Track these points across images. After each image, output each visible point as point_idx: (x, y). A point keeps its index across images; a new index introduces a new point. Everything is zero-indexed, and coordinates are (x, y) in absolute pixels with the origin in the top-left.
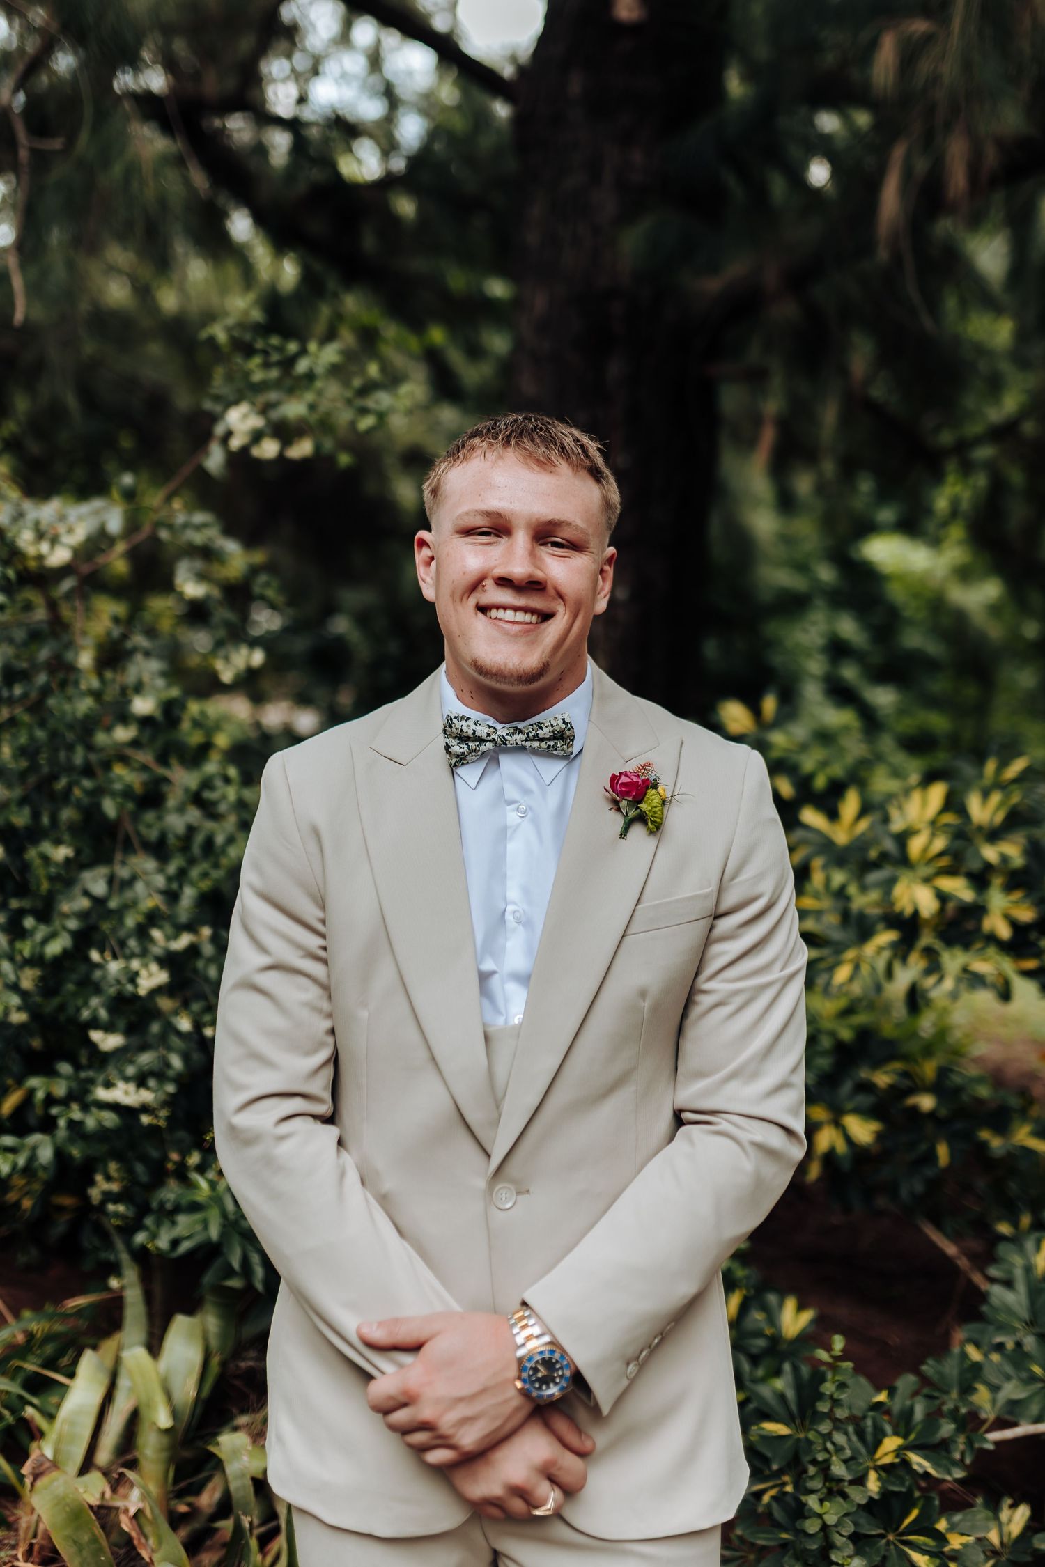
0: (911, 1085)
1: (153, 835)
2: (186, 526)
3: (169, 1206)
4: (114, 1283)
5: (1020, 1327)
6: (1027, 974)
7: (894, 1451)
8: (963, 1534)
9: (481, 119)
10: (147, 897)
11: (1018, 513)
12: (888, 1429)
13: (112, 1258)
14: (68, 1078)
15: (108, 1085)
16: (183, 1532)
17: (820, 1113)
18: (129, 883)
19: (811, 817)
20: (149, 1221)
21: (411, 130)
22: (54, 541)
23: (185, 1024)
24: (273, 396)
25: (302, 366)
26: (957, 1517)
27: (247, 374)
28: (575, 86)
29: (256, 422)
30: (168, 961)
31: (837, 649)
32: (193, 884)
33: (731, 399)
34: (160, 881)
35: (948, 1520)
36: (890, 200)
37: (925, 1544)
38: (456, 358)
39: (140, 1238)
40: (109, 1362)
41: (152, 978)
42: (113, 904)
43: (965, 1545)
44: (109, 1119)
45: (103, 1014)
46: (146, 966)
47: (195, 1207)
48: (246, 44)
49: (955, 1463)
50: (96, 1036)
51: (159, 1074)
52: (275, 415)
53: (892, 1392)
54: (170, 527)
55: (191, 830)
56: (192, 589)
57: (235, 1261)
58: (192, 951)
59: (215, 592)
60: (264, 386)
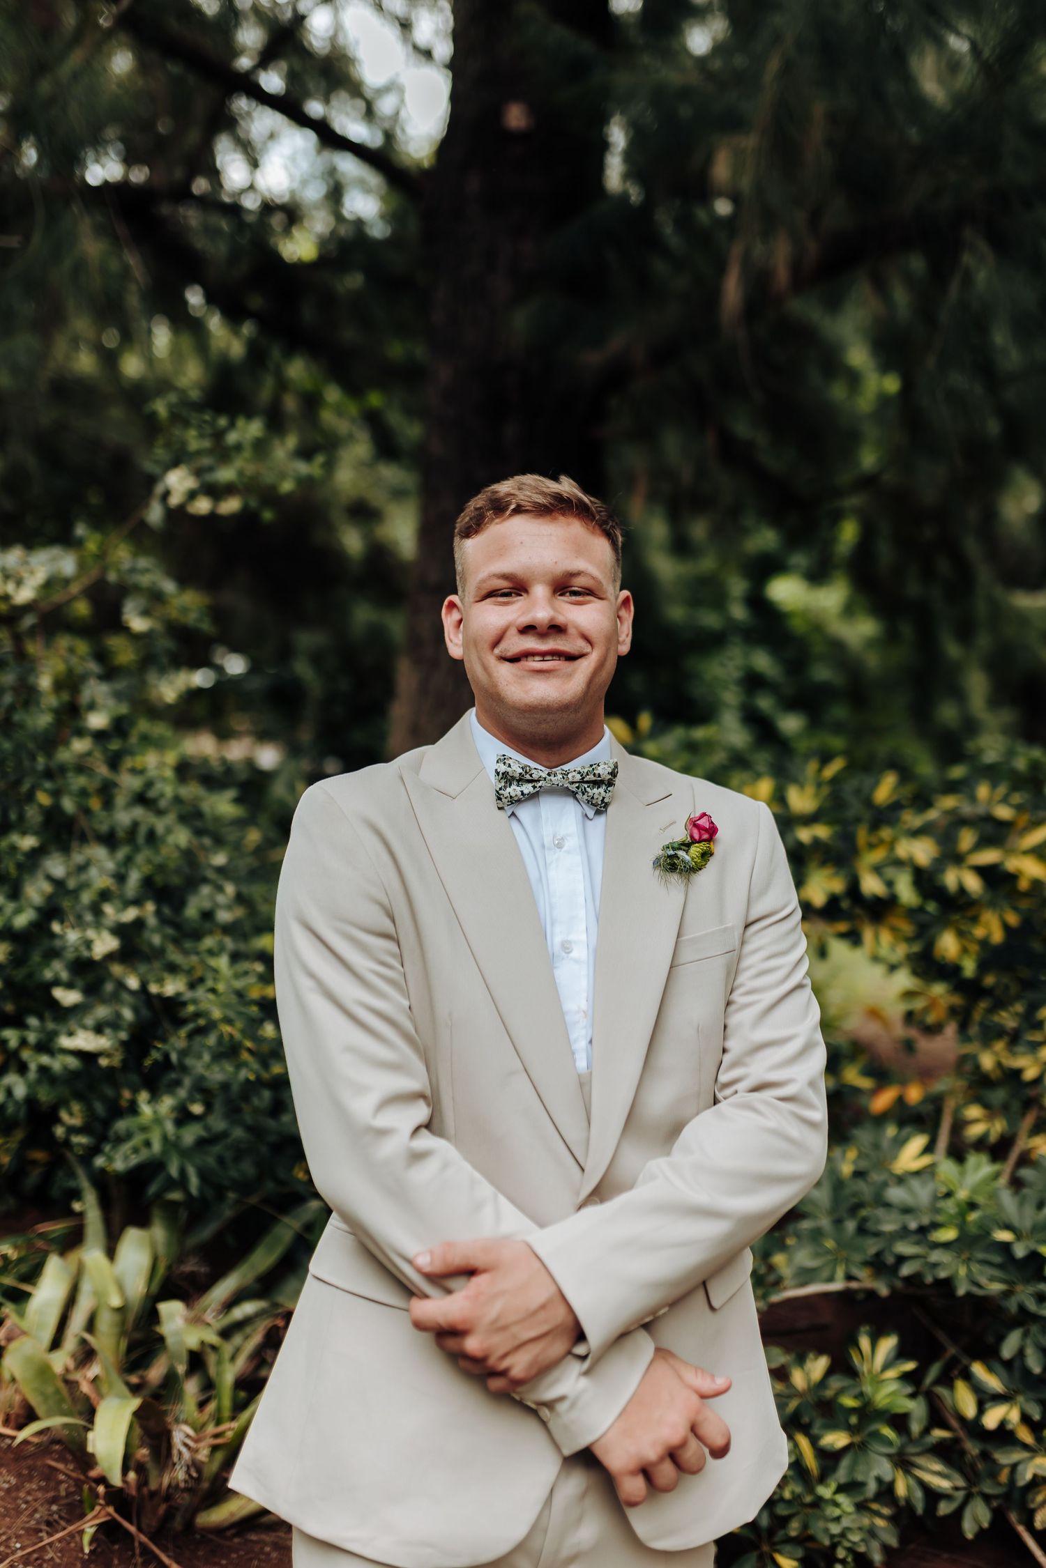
1: (104, 829)
2: (133, 570)
3: (122, 1134)
4: (77, 1206)
10: (100, 878)
13: (74, 1185)
14: (35, 1030)
15: (71, 1034)
18: (82, 868)
20: (107, 1147)
22: (19, 583)
23: (133, 983)
24: (208, 462)
25: (232, 437)
27: (183, 444)
28: (474, 184)
29: (192, 483)
30: (120, 930)
31: (753, 682)
32: (139, 868)
34: (110, 865)
38: (395, 418)
39: (99, 1161)
40: (73, 1268)
41: (105, 944)
42: (72, 884)
44: (73, 1062)
45: (64, 975)
46: (99, 933)
47: (144, 1129)
50: (58, 993)
51: (114, 1024)
52: (208, 478)
54: (117, 570)
55: (135, 825)
56: (138, 624)
57: (174, 1171)
58: (139, 924)
59: (158, 626)
60: (199, 453)
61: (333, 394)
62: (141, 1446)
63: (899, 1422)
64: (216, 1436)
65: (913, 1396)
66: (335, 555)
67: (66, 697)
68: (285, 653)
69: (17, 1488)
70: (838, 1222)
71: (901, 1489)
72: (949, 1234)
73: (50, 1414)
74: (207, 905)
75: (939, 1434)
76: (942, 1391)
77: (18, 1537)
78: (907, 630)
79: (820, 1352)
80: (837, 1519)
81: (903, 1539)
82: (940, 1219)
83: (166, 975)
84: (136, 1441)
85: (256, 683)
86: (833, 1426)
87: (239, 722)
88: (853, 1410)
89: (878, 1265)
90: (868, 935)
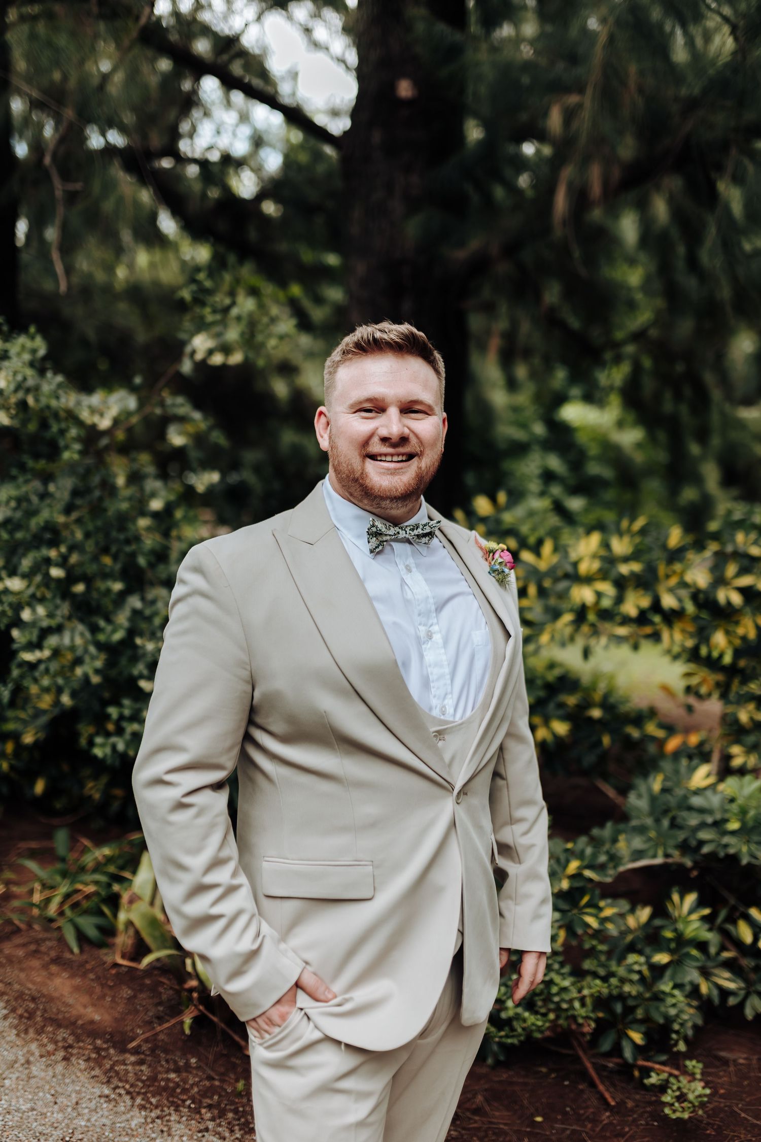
0: (586, 704)
2: (172, 405)
5: (645, 817)
6: (648, 637)
7: (575, 868)
8: (611, 909)
9: (318, 156)
11: (649, 385)
12: (572, 859)
14: (129, 708)
17: (537, 720)
19: (527, 556)
21: (273, 161)
22: (102, 415)
24: (219, 329)
25: (234, 312)
26: (610, 900)
27: (202, 318)
28: (377, 137)
29: (210, 344)
31: (548, 477)
33: (476, 322)
35: (605, 901)
36: (561, 202)
37: (593, 913)
38: (307, 304)
42: (147, 613)
43: (616, 914)
48: (172, 114)
49: (607, 875)
52: (221, 339)
53: (575, 844)
54: (163, 406)
56: (177, 440)
59: (190, 441)
60: (213, 323)
63: (702, 946)
65: (710, 930)
66: (270, 397)
67: (136, 489)
69: (135, 997)
70: (658, 821)
71: (704, 989)
72: (734, 825)
73: (159, 949)
75: (726, 955)
76: (730, 927)
77: (139, 1027)
78: (662, 436)
79: (645, 904)
80: (674, 1005)
81: (706, 1021)
82: (727, 816)
86: (660, 950)
88: (672, 940)
89: (684, 847)
90: (665, 635)
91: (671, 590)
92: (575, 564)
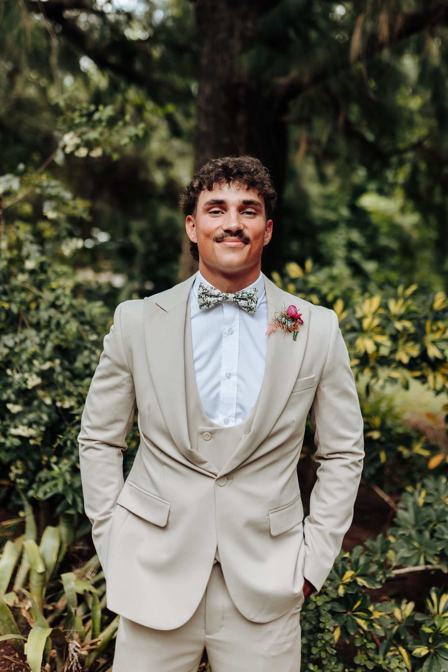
0: (369, 427)
1: (34, 320)
2: (48, 186)
3: (43, 480)
4: (22, 514)
5: (410, 528)
6: (417, 378)
7: (351, 577)
8: (380, 612)
10: (32, 347)
12: (348, 568)
13: (20, 503)
15: (16, 427)
16: (51, 618)
18: (23, 341)
20: (35, 486)
23: (48, 401)
24: (84, 129)
25: (96, 116)
26: (378, 605)
27: (73, 120)
29: (77, 141)
30: (42, 374)
31: (351, 246)
32: (52, 341)
34: (37, 340)
35: (374, 606)
37: (363, 616)
38: (179, 117)
39: (31, 493)
40: (19, 548)
41: (34, 381)
42: (17, 350)
43: (381, 616)
44: (17, 442)
45: (13, 397)
46: (31, 376)
47: (54, 478)
49: (377, 582)
50: (10, 406)
51: (37, 422)
52: (85, 137)
53: (351, 553)
54: (41, 187)
55: (50, 318)
56: (51, 215)
57: (70, 500)
58: (52, 370)
59: (62, 216)
60: (79, 125)
61: (150, 105)
62: (53, 649)
64: (92, 645)
66: (149, 184)
67: (15, 252)
68: (127, 232)
70: (420, 532)
73: (6, 633)
74: (87, 361)
78: (433, 220)
79: (409, 600)
83: (66, 397)
84: (50, 647)
85: (113, 246)
86: (419, 643)
87: (106, 264)
88: (430, 634)
89: (442, 556)
90: (430, 378)
91: (434, 342)
92: (360, 321)
